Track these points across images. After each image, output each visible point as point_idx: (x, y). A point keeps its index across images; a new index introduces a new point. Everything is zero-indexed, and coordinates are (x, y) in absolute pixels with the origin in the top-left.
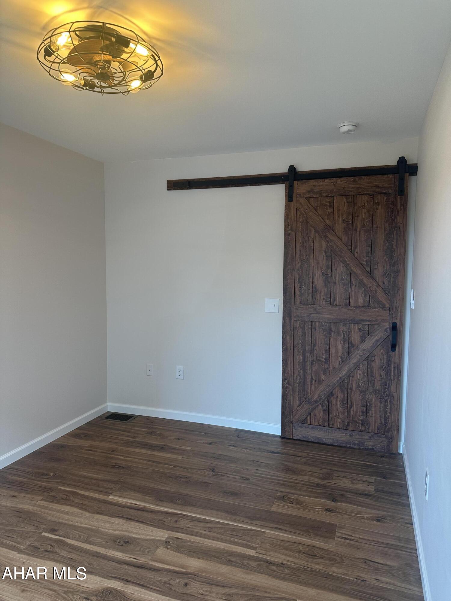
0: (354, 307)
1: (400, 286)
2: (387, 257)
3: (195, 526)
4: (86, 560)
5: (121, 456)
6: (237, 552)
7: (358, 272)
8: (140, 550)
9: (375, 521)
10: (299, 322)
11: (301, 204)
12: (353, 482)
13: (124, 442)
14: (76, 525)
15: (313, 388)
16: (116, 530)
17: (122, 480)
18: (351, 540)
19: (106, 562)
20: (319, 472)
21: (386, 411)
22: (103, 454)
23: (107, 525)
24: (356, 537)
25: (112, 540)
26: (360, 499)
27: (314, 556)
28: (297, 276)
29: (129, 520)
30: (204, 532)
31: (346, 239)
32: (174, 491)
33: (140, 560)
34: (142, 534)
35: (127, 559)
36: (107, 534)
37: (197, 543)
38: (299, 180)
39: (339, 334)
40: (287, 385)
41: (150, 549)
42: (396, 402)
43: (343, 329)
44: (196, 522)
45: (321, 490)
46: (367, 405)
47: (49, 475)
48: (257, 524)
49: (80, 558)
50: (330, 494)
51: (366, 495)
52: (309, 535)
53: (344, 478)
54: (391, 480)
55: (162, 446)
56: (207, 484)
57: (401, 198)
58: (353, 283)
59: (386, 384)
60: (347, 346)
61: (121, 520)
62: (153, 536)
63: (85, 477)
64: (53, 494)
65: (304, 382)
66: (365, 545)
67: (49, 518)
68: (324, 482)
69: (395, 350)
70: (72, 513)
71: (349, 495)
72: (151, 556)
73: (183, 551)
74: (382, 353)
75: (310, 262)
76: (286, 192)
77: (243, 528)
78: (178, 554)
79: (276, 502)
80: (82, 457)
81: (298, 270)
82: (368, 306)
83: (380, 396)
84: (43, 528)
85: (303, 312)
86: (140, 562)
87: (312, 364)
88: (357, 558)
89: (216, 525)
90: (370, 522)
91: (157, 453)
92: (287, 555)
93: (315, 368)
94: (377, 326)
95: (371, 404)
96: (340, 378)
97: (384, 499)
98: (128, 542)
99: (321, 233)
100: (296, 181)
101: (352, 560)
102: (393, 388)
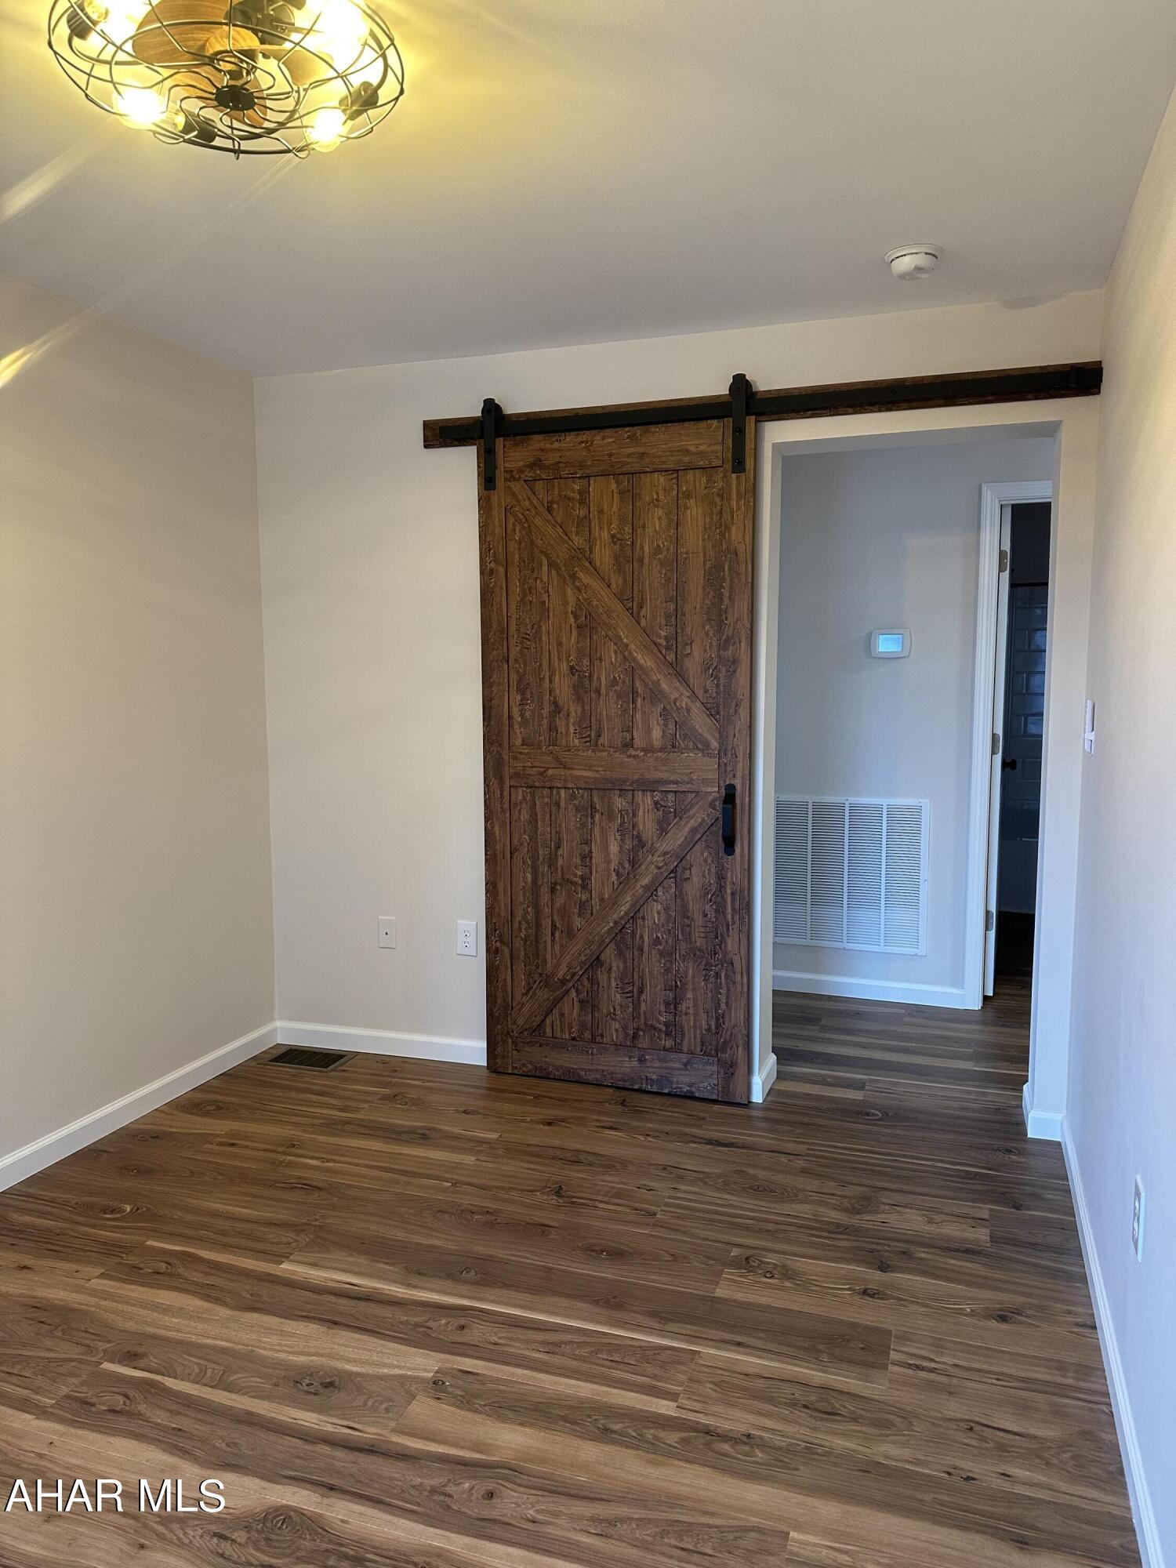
0: (643, 750)
1: (741, 697)
2: (711, 627)
3: (511, 1339)
4: (220, 1433)
5: (312, 1158)
6: (628, 1408)
7: (648, 664)
8: (365, 1404)
9: (994, 1319)
10: (523, 791)
11: (514, 494)
12: (931, 1219)
13: (322, 1121)
14: (191, 1342)
15: (557, 948)
16: (298, 1353)
17: (316, 1220)
18: (932, 1370)
19: (273, 1437)
20: (840, 1193)
21: (719, 1000)
22: (261, 1154)
23: (274, 1340)
24: (944, 1363)
25: (289, 1380)
26: (952, 1261)
27: (834, 1414)
28: (514, 677)
29: (336, 1326)
30: (536, 1355)
31: (620, 583)
32: (453, 1247)
33: (365, 1433)
34: (372, 1364)
35: (330, 1428)
36: (276, 1364)
37: (518, 1386)
38: (508, 436)
39: (611, 816)
40: (498, 944)
41: (393, 1402)
42: (740, 978)
43: (619, 803)
44: (515, 1330)
45: (847, 1240)
46: (677, 986)
47: (120, 1210)
48: (681, 1331)
49: (203, 1429)
50: (872, 1251)
51: (967, 1251)
52: (817, 1359)
53: (906, 1207)
54: (1032, 1213)
55: (421, 1131)
56: (543, 1228)
57: (737, 477)
58: (640, 692)
59: (717, 934)
60: (629, 844)
61: (314, 1326)
62: (399, 1367)
63: (216, 1214)
64: (132, 1260)
65: (537, 936)
66: (969, 1384)
67: (121, 1323)
68: (855, 1221)
69: (734, 851)
70: (181, 1308)
71: (922, 1253)
72: (393, 1420)
73: (480, 1405)
74: (705, 861)
75: (541, 640)
76: (479, 467)
77: (642, 1344)
78: (468, 1414)
79: (729, 1273)
80: (210, 1162)
81: (516, 661)
82: (673, 746)
83: (703, 964)
84: (105, 1351)
85: (529, 764)
86: (365, 1435)
87: (553, 890)
88: (949, 1420)
89: (568, 1337)
90: (981, 1323)
91: (407, 1150)
92: (761, 1414)
93: (560, 900)
94: (694, 795)
95: (684, 984)
96: (616, 923)
97: (1017, 1261)
98: (331, 1385)
99: (563, 569)
100: (502, 439)
101: (934, 1424)
102: (731, 944)
